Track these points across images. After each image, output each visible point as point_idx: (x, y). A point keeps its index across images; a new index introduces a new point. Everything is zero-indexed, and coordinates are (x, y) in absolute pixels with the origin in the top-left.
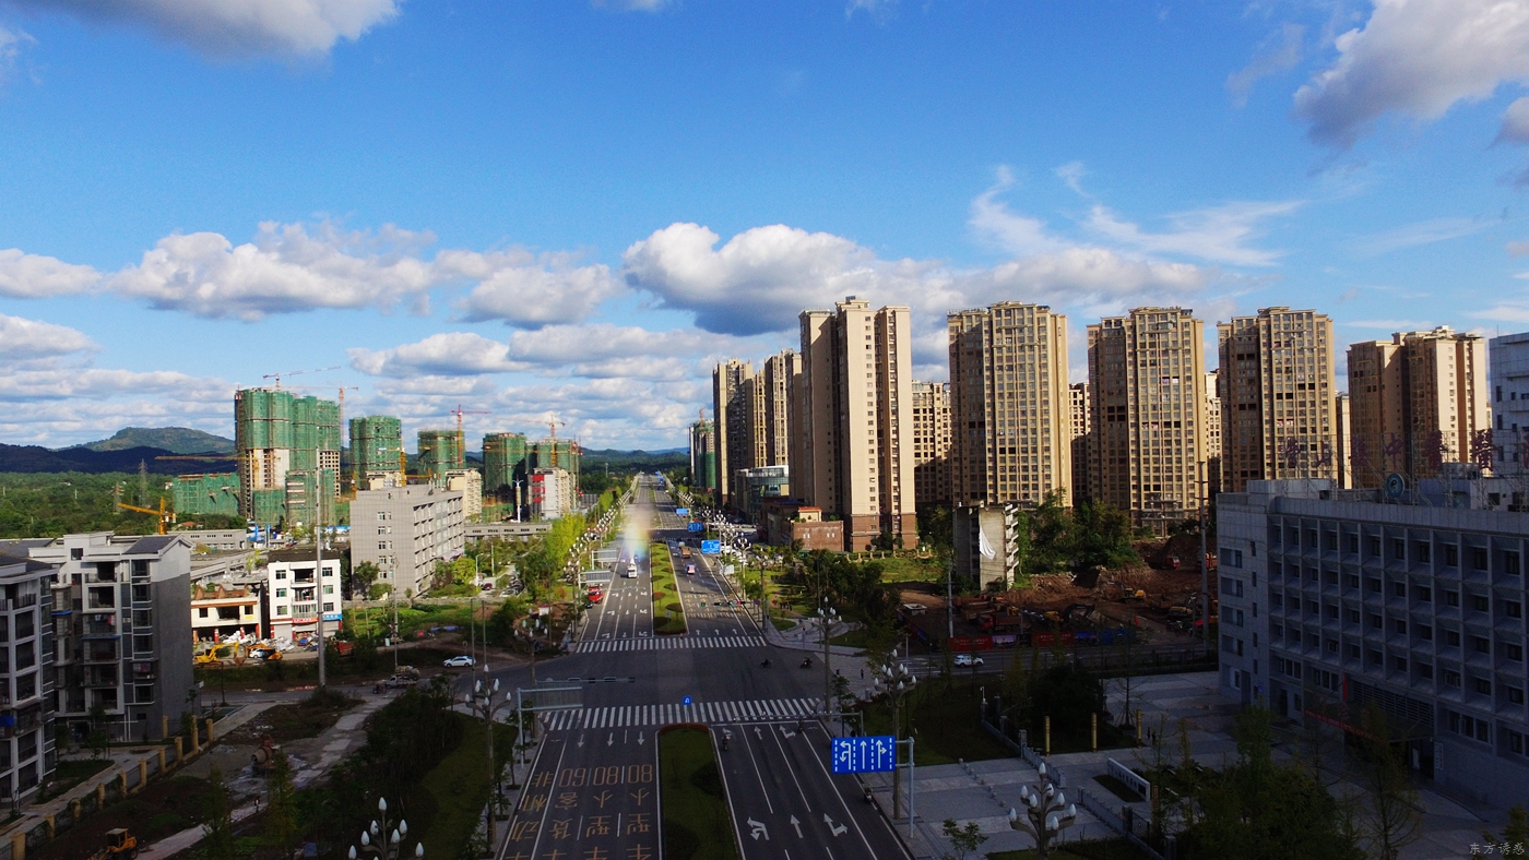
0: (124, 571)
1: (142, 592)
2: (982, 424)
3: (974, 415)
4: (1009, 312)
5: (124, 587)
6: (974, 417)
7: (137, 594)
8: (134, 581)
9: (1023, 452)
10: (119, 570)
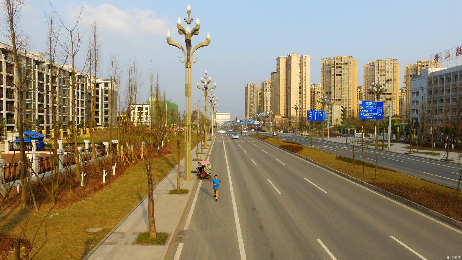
0: (102, 86)
1: (106, 91)
2: (330, 93)
3: (328, 90)
4: (340, 58)
5: (102, 90)
6: (328, 91)
7: (105, 92)
8: (105, 88)
9: (343, 100)
10: (100, 85)
